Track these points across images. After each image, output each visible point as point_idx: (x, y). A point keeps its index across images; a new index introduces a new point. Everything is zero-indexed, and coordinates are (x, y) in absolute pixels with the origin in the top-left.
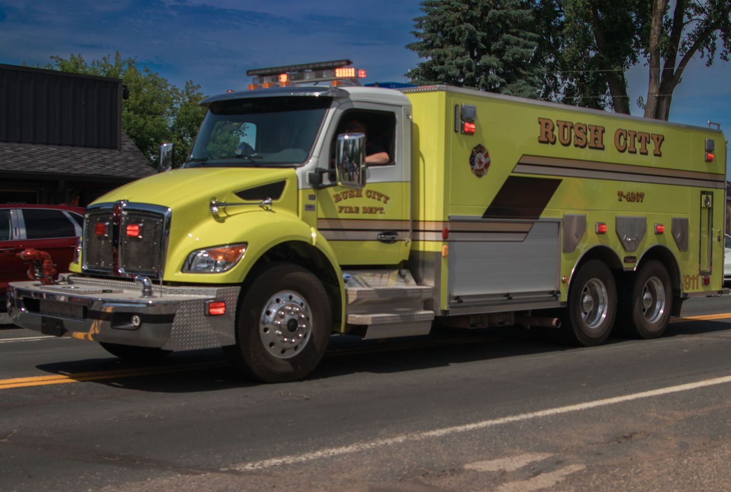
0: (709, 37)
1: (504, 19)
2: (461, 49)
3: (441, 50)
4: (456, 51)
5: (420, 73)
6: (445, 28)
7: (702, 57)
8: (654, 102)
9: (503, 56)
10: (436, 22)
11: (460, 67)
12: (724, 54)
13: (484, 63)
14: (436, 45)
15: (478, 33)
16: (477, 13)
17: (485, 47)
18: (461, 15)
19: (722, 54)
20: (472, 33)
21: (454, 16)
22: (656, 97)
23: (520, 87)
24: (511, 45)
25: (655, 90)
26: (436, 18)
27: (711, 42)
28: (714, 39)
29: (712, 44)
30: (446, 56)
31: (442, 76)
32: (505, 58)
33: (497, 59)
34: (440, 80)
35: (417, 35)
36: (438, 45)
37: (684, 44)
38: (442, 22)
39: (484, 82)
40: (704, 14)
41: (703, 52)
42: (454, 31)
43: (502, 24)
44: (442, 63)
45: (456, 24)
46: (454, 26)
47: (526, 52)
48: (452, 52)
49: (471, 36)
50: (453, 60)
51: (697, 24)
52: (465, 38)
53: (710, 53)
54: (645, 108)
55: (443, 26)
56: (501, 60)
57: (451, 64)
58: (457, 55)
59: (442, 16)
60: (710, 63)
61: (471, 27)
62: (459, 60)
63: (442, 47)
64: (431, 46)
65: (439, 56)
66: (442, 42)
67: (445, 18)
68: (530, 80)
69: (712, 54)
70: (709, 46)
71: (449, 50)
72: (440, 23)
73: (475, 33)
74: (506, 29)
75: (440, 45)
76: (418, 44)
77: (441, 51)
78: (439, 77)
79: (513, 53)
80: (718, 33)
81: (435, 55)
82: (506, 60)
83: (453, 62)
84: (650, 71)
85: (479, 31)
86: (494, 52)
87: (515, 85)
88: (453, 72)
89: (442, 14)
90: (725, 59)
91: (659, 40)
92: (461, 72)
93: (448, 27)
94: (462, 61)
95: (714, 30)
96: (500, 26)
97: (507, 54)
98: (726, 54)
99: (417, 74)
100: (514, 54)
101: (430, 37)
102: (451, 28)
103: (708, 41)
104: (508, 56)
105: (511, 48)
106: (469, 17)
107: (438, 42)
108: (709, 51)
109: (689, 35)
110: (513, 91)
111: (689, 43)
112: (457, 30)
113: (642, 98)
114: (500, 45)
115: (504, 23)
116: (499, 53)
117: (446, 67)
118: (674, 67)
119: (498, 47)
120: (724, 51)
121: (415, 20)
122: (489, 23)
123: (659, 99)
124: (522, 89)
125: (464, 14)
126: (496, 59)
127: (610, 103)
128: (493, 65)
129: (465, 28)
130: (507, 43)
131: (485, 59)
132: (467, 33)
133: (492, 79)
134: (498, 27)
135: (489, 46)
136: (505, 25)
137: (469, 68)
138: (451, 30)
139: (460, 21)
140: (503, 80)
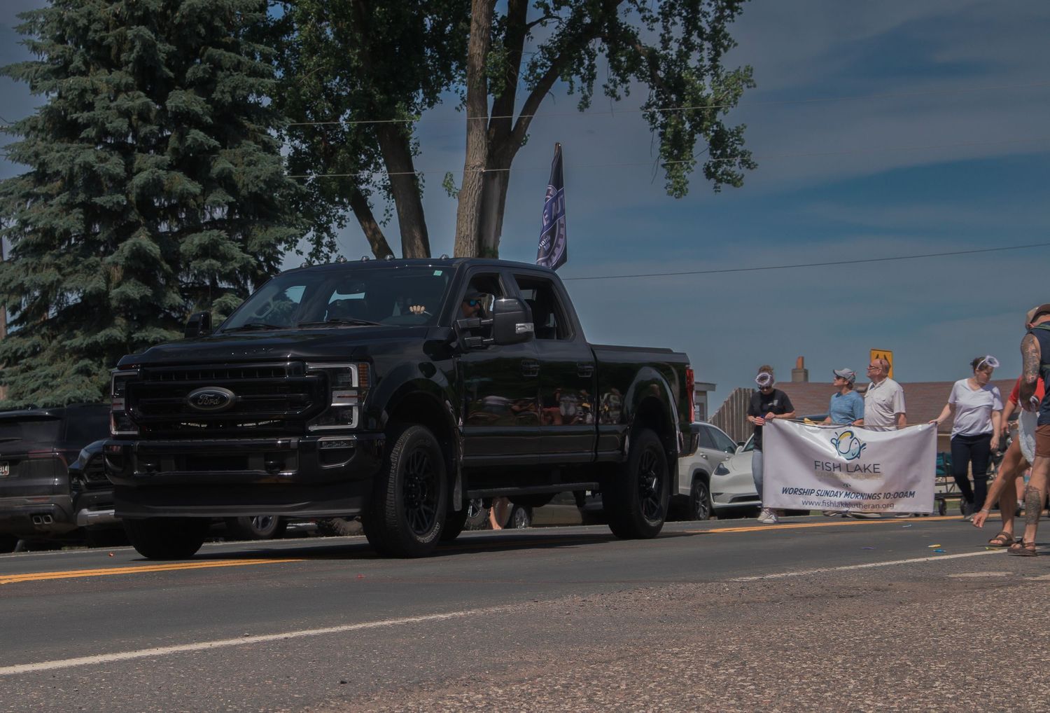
0: (583, 52)
1: (208, 17)
2: (124, 76)
3: (85, 79)
4: (117, 81)
5: (40, 127)
6: (91, 35)
7: (571, 92)
8: (476, 184)
9: (213, 91)
10: (73, 22)
11: (126, 114)
12: (611, 86)
13: (177, 107)
14: (74, 68)
15: (160, 46)
17: (171, 74)
18: (124, 7)
19: (606, 86)
20: (148, 47)
22: (481, 173)
23: (250, 154)
24: (228, 69)
25: (479, 158)
27: (587, 62)
28: (592, 56)
29: (588, 66)
30: (95, 92)
31: (91, 132)
32: (216, 95)
33: (202, 99)
34: (88, 140)
35: (35, 48)
36: (78, 68)
37: (533, 66)
38: (85, 22)
39: (176, 145)
40: (567, 7)
41: (571, 82)
42: (110, 40)
43: (204, 28)
44: (90, 107)
45: (111, 26)
46: (107, 29)
47: (259, 85)
48: (108, 82)
49: (144, 50)
50: (111, 101)
51: (558, 27)
52: (134, 55)
53: (586, 84)
54: (460, 196)
55: (86, 29)
56: (209, 101)
57: (108, 108)
58: (118, 90)
60: (584, 104)
61: (145, 31)
62: (123, 101)
63: (84, 74)
64: (62, 70)
65: (83, 92)
66: (86, 63)
67: (90, 13)
68: (263, 142)
69: (590, 86)
70: (582, 70)
71: (101, 78)
72: (82, 22)
73: (154, 45)
74: (213, 38)
75: (83, 68)
76: (29, 66)
77: (85, 82)
78: (83, 135)
79: (233, 85)
80: (596, 44)
81: (75, 89)
82: (220, 100)
83: (112, 105)
84: (468, 121)
85: (161, 41)
86: (191, 85)
87: (238, 151)
88: (114, 124)
89: (83, 6)
90: (612, 94)
91: (485, 59)
92: (130, 125)
93: (96, 31)
94: (131, 103)
95: (591, 39)
96: (203, 31)
97: (220, 87)
98: (615, 86)
99: (34, 128)
100: (235, 88)
101: (62, 52)
102: (103, 34)
103: (581, 63)
104: (222, 93)
105: (228, 77)
106: (140, 13)
107: (77, 62)
108: (583, 80)
109: (542, 48)
110: (235, 162)
111: (543, 65)
112: (115, 37)
113: (451, 175)
114: (205, 71)
115: (209, 26)
116: (204, 86)
117: (98, 113)
118: (512, 114)
119: (200, 74)
120: (611, 81)
121: (22, 16)
122: (180, 24)
123: (487, 177)
124: (254, 158)
126: (198, 98)
127: (385, 188)
128: (193, 110)
129: (135, 36)
130: (217, 66)
131: (179, 99)
132: (138, 44)
133: (195, 140)
134: (199, 34)
135: (181, 72)
136: (212, 30)
137: (144, 116)
138: (102, 39)
139: (120, 21)
140: (214, 142)
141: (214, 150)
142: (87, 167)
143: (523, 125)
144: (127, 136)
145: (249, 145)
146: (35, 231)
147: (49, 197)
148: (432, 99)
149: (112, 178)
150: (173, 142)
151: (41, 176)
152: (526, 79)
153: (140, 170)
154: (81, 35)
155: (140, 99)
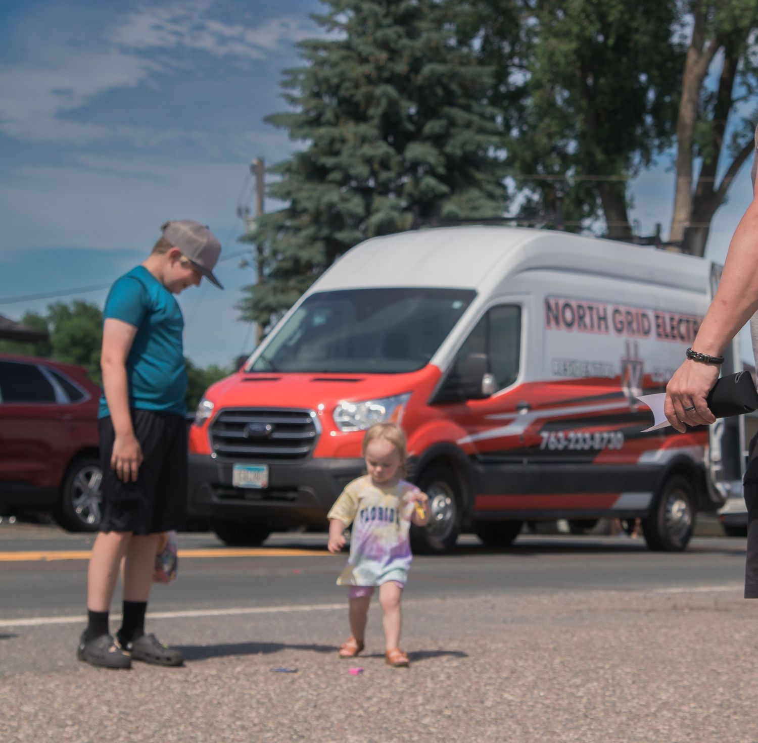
1: (447, 81)
2: (369, 129)
3: (334, 129)
4: (362, 133)
5: (294, 169)
6: (342, 92)
9: (445, 145)
10: (327, 80)
11: (368, 161)
13: (414, 157)
14: (325, 120)
15: (402, 103)
16: (401, 67)
17: (412, 128)
18: (373, 69)
20: (392, 103)
21: (359, 71)
22: (684, 226)
23: (474, 201)
24: (459, 127)
25: (684, 214)
26: (327, 71)
30: (343, 141)
31: (336, 175)
32: (449, 149)
33: (435, 151)
35: (293, 101)
36: (329, 120)
37: (735, 136)
39: (411, 191)
42: (359, 96)
43: (442, 90)
44: (336, 154)
46: (358, 87)
48: (354, 134)
49: (390, 107)
52: (379, 111)
55: (339, 86)
56: (443, 153)
57: (354, 155)
58: (364, 140)
59: (338, 70)
61: (391, 90)
62: (367, 150)
63: (335, 124)
64: (316, 122)
65: (332, 141)
66: (337, 117)
67: (343, 73)
71: (350, 130)
72: (335, 81)
73: (398, 103)
74: (450, 99)
75: (334, 120)
76: (289, 115)
77: (335, 132)
78: (330, 177)
79: (462, 141)
82: (451, 153)
83: (357, 153)
84: (676, 182)
86: (428, 138)
87: (465, 198)
88: (357, 170)
89: (337, 66)
91: (694, 128)
92: (372, 171)
93: (347, 89)
94: (374, 152)
96: (440, 92)
97: (451, 142)
99: (289, 169)
100: (465, 144)
102: (353, 91)
104: (453, 147)
105: (458, 133)
106: (387, 75)
107: (329, 115)
112: (364, 94)
114: (440, 127)
115: (446, 89)
116: (438, 140)
117: (344, 159)
118: (715, 178)
119: (436, 129)
121: (286, 72)
122: (421, 86)
124: (477, 204)
125: (380, 68)
126: (432, 150)
129: (381, 93)
130: (452, 123)
131: (415, 150)
132: (384, 102)
133: (428, 186)
134: (436, 95)
135: (420, 128)
136: (449, 93)
137: (385, 164)
138: (352, 96)
139: (369, 80)
140: (444, 188)
141: (443, 196)
142: (331, 206)
143: (724, 188)
144: (367, 179)
145: (474, 193)
146: (284, 260)
147: (297, 230)
148: (647, 160)
149: (352, 215)
150: (409, 188)
151: (293, 212)
152: (729, 147)
153: (377, 211)
154: (334, 90)
155: (382, 149)
